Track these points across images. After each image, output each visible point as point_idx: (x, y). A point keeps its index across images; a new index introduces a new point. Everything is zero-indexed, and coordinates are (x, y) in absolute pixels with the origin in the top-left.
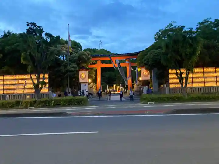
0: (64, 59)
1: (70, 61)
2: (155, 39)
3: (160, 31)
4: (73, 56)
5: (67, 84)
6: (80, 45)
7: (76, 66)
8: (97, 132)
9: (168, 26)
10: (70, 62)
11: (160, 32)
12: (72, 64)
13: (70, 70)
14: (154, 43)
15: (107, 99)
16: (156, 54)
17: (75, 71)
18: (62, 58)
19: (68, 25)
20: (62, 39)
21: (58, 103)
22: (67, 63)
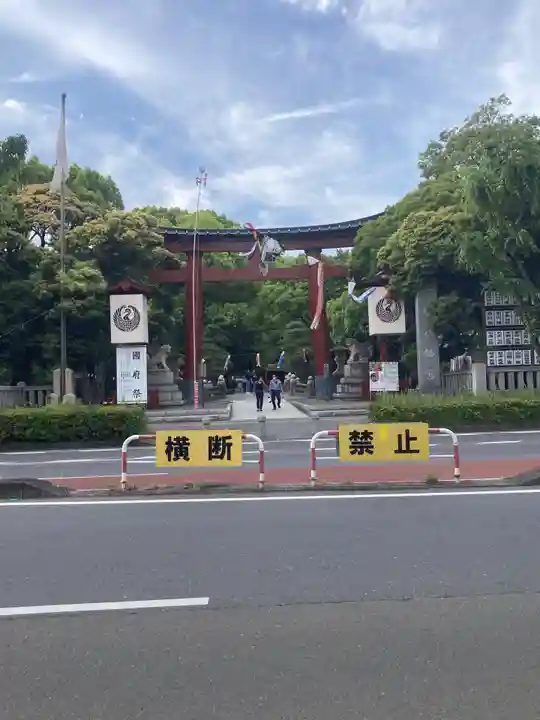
0: (43, 243)
1: (69, 251)
2: (421, 171)
3: (443, 137)
4: (84, 231)
5: (58, 352)
6: (116, 190)
7: (96, 272)
8: (204, 601)
9: (476, 117)
10: (70, 257)
11: (443, 143)
12: (78, 263)
13: (71, 288)
14: (422, 185)
15: (227, 416)
16: (434, 225)
17: (90, 293)
18: (36, 241)
19: (64, 96)
20: (36, 159)
21: (16, 433)
22: (55, 261)
